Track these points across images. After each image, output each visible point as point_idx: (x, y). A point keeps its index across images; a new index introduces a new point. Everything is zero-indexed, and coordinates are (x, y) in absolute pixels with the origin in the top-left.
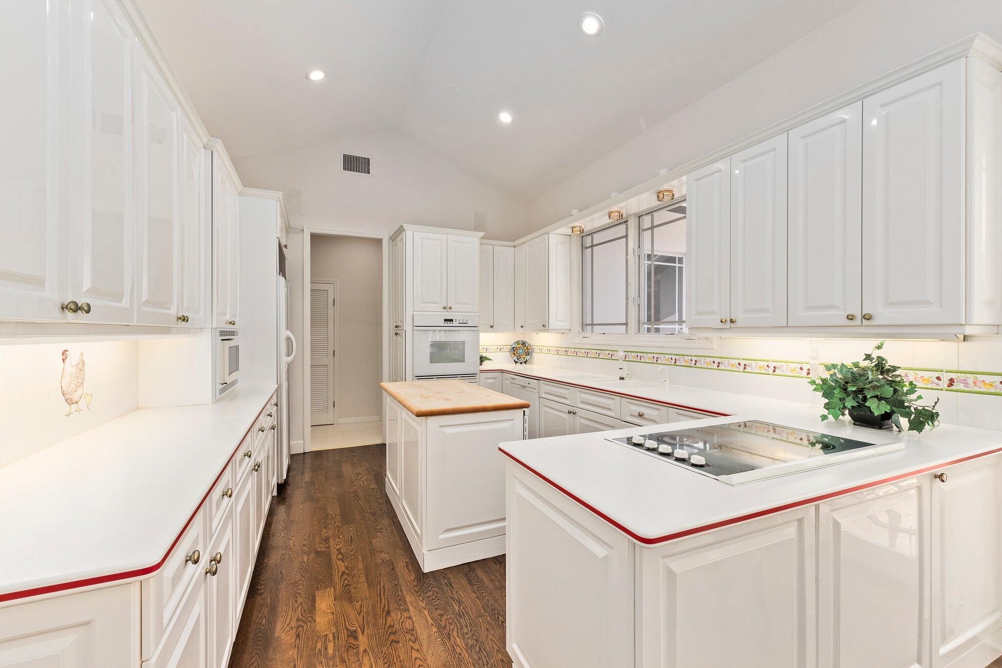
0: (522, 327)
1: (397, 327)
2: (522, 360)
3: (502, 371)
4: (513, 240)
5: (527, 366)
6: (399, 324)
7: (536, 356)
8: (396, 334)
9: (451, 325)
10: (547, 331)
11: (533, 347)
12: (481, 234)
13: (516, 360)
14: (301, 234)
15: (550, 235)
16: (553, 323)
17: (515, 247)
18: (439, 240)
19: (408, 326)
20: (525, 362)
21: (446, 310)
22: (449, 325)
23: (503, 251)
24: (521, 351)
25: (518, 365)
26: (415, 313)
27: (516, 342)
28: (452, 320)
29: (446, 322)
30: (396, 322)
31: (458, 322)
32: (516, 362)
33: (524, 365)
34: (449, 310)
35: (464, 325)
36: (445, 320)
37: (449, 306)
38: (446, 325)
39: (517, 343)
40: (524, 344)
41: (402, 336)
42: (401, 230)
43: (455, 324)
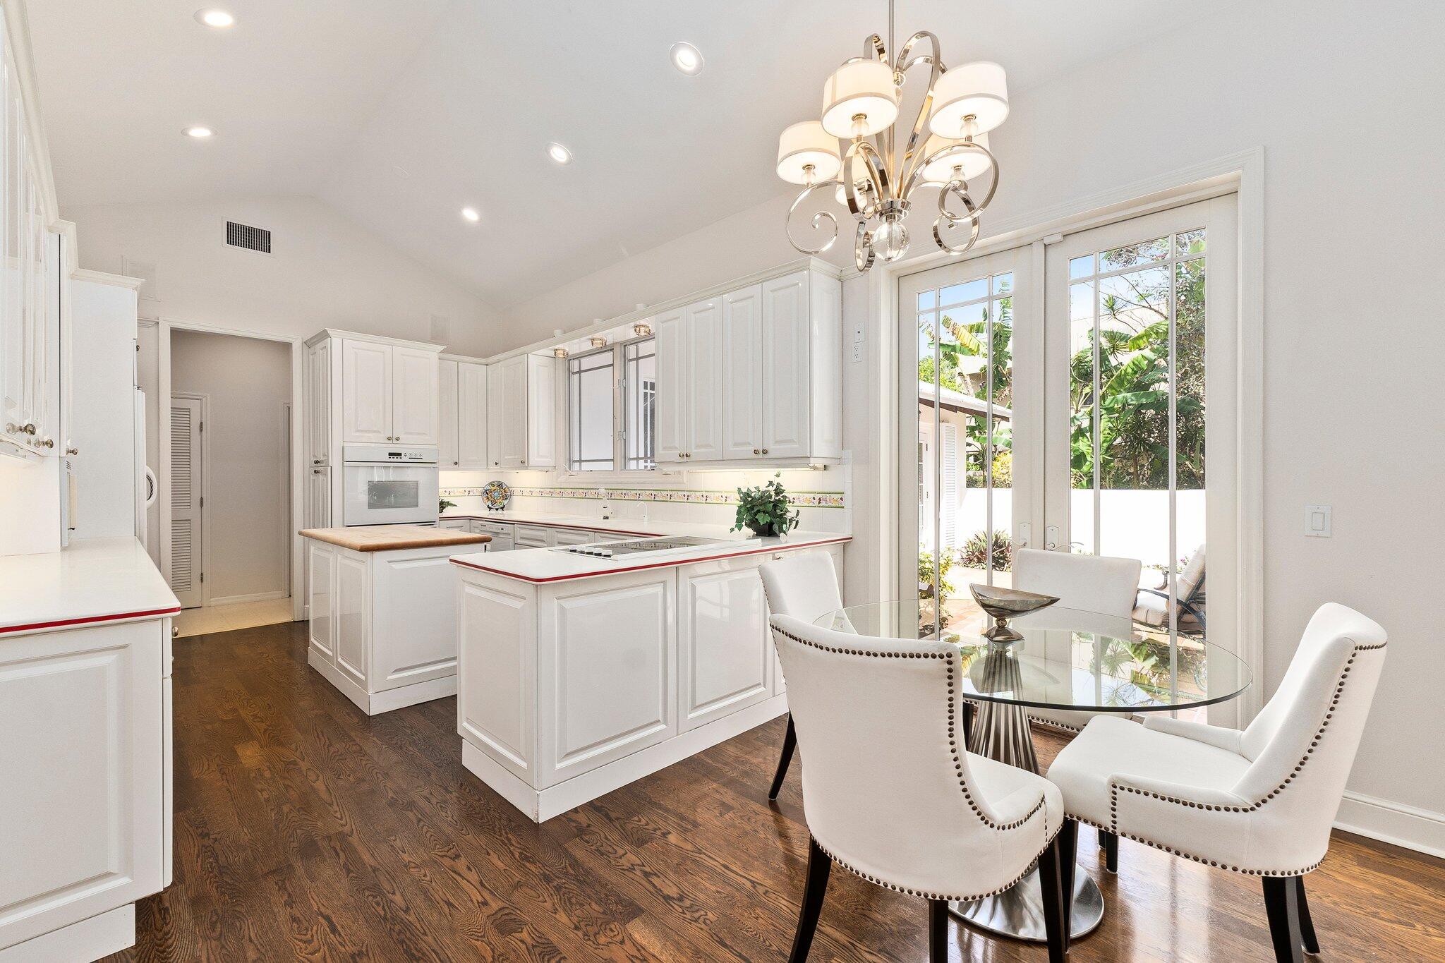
0: (496, 464)
1: (316, 462)
2: (498, 506)
3: (470, 518)
4: (485, 357)
5: (505, 512)
6: (321, 458)
7: (516, 500)
8: (316, 472)
9: (399, 460)
10: (527, 468)
11: (514, 489)
12: (442, 348)
13: (490, 506)
14: (153, 329)
15: (530, 355)
16: (534, 459)
17: (487, 365)
18: (381, 352)
19: (335, 462)
20: (502, 508)
21: (390, 441)
22: (395, 460)
23: (472, 371)
24: (496, 494)
25: (493, 511)
26: (345, 444)
27: (490, 484)
28: (400, 455)
29: (392, 457)
30: (314, 456)
31: (408, 456)
32: (490, 509)
33: (500, 511)
34: (395, 441)
35: (417, 460)
36: (390, 454)
37: (395, 436)
38: (392, 460)
39: (492, 484)
40: (500, 485)
41: (326, 475)
42: (324, 335)
43: (404, 459)
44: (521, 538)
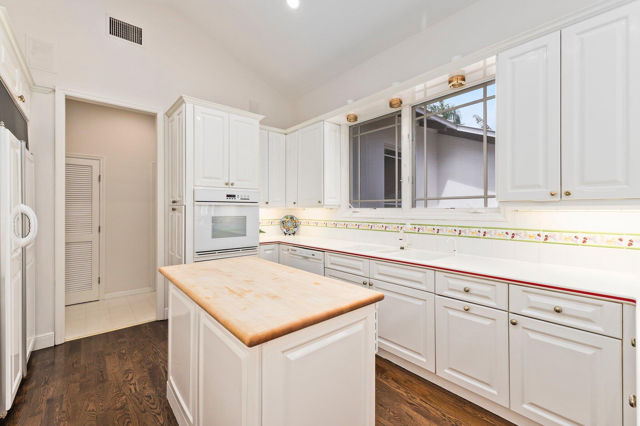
0: (295, 203)
1: (174, 202)
2: (291, 232)
3: (279, 243)
4: (285, 128)
5: (296, 236)
6: (177, 199)
7: (302, 229)
8: (173, 209)
9: (234, 200)
10: (322, 206)
11: (301, 221)
12: (261, 117)
13: (286, 232)
14: (51, 95)
15: (325, 123)
16: (328, 201)
17: (286, 134)
18: (222, 117)
19: (188, 201)
20: (294, 234)
21: (228, 186)
22: (231, 200)
23: (276, 135)
24: (289, 224)
25: (287, 236)
26: (196, 188)
27: (285, 217)
28: (234, 196)
29: (229, 198)
30: (172, 197)
31: (240, 197)
32: (286, 234)
33: (292, 236)
34: (231, 186)
35: (245, 200)
36: (228, 196)
37: (231, 182)
38: (229, 200)
39: (286, 217)
40: (292, 218)
41: (181, 212)
42: (180, 102)
43: (237, 199)
44: (332, 264)
